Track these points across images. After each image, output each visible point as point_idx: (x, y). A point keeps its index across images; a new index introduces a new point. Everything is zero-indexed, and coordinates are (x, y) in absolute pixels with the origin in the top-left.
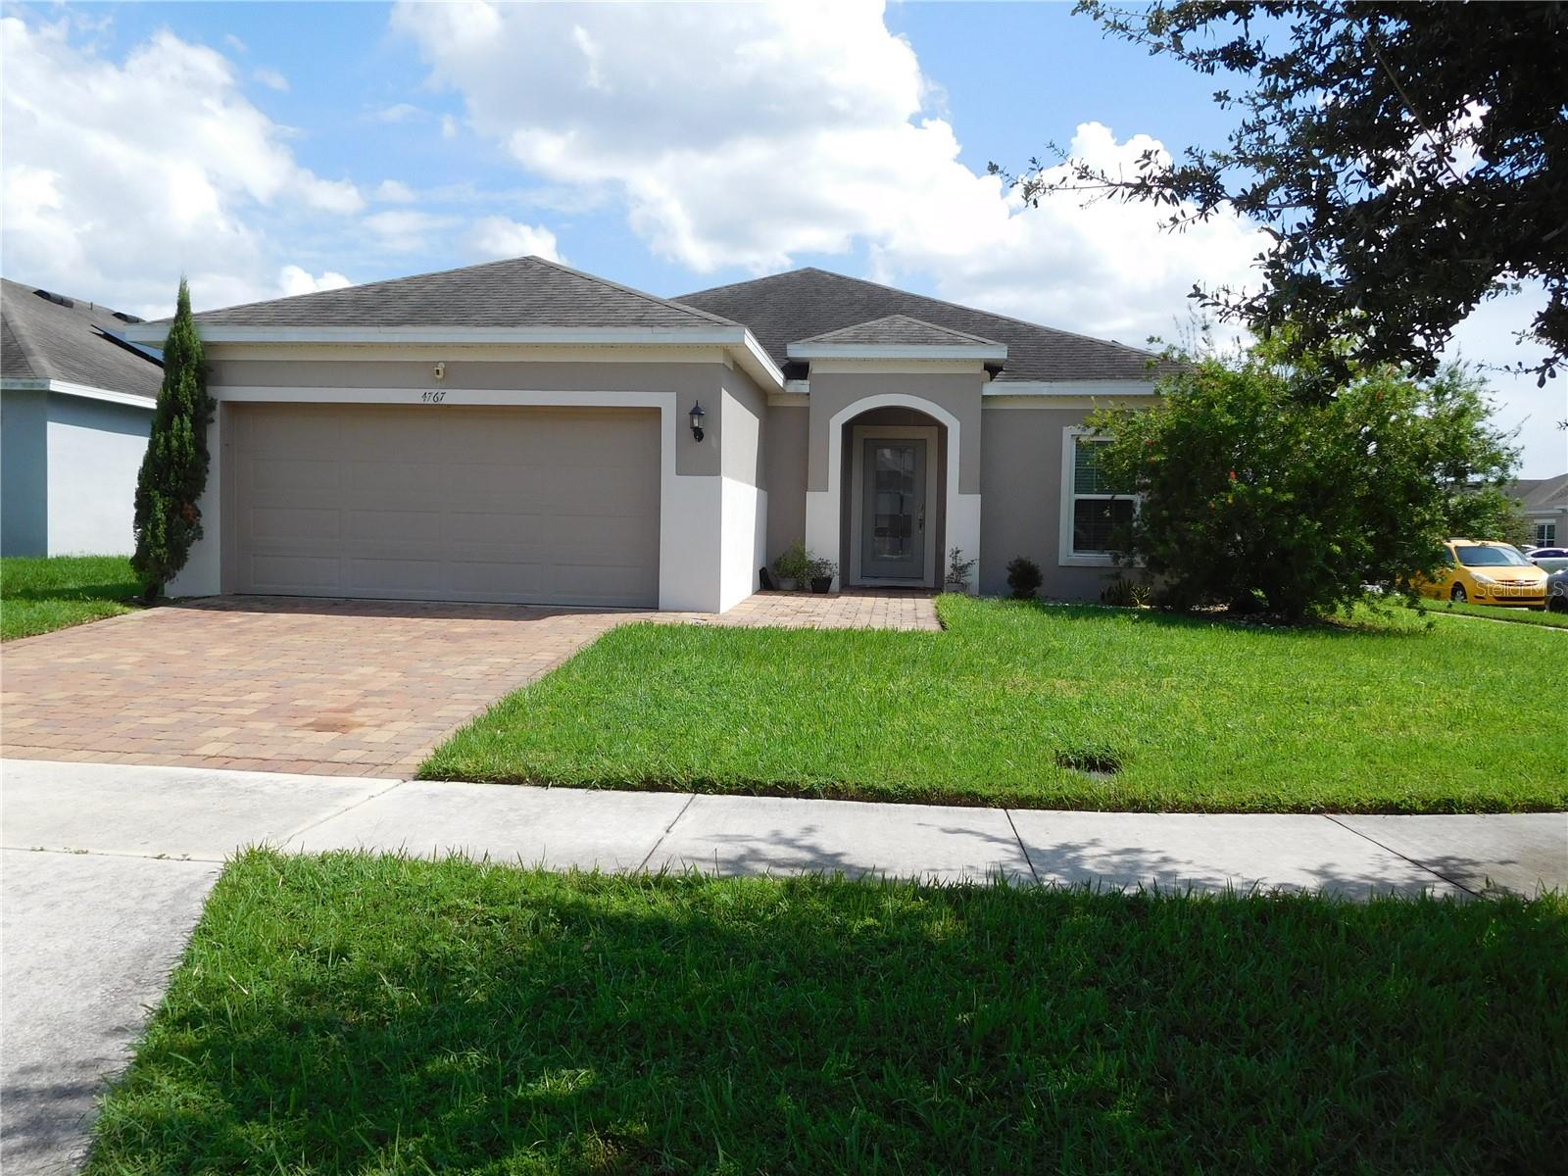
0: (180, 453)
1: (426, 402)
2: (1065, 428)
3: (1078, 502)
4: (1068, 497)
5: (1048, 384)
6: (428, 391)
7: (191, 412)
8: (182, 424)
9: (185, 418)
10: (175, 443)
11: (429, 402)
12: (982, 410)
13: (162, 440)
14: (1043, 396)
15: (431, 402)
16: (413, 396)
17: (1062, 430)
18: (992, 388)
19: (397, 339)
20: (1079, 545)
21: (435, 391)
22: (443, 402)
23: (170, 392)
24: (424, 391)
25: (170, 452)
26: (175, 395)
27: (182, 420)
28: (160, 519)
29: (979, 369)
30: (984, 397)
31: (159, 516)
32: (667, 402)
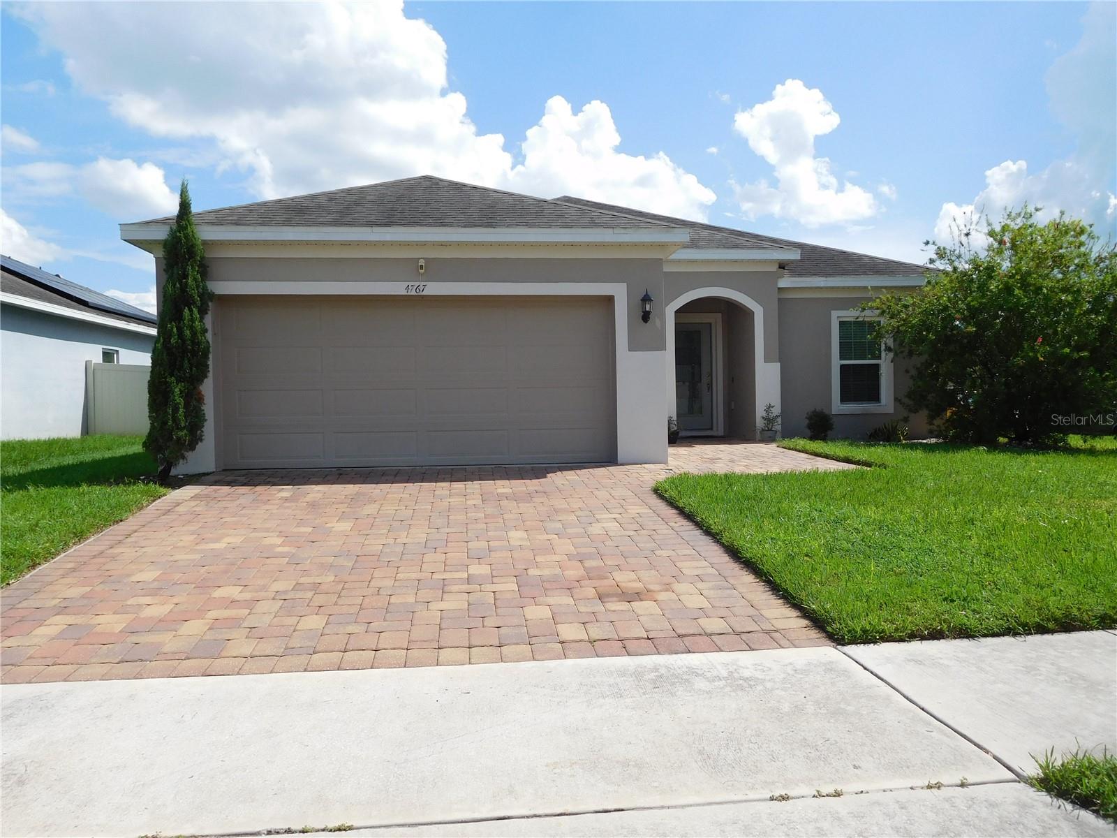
0: (193, 343)
1: (409, 294)
2: (832, 312)
3: (842, 366)
4: (836, 362)
5: (824, 279)
6: (411, 284)
7: (199, 303)
8: (191, 316)
9: (194, 309)
10: (188, 333)
11: (412, 294)
12: (779, 299)
13: (175, 329)
14: (821, 288)
15: (414, 293)
16: (397, 288)
17: (830, 313)
18: (785, 282)
19: (388, 238)
20: (844, 399)
21: (417, 284)
22: (425, 293)
23: (178, 285)
24: (407, 284)
25: (184, 341)
26: (184, 288)
27: (191, 311)
28: (179, 403)
29: (774, 268)
30: (779, 289)
31: (178, 401)
32: (619, 292)
